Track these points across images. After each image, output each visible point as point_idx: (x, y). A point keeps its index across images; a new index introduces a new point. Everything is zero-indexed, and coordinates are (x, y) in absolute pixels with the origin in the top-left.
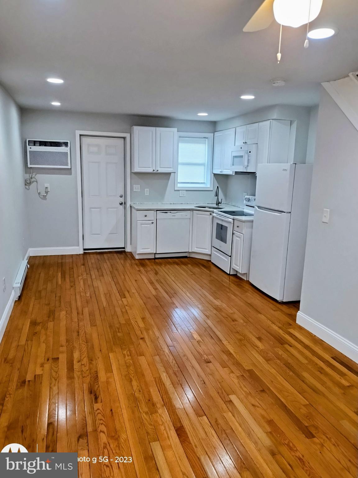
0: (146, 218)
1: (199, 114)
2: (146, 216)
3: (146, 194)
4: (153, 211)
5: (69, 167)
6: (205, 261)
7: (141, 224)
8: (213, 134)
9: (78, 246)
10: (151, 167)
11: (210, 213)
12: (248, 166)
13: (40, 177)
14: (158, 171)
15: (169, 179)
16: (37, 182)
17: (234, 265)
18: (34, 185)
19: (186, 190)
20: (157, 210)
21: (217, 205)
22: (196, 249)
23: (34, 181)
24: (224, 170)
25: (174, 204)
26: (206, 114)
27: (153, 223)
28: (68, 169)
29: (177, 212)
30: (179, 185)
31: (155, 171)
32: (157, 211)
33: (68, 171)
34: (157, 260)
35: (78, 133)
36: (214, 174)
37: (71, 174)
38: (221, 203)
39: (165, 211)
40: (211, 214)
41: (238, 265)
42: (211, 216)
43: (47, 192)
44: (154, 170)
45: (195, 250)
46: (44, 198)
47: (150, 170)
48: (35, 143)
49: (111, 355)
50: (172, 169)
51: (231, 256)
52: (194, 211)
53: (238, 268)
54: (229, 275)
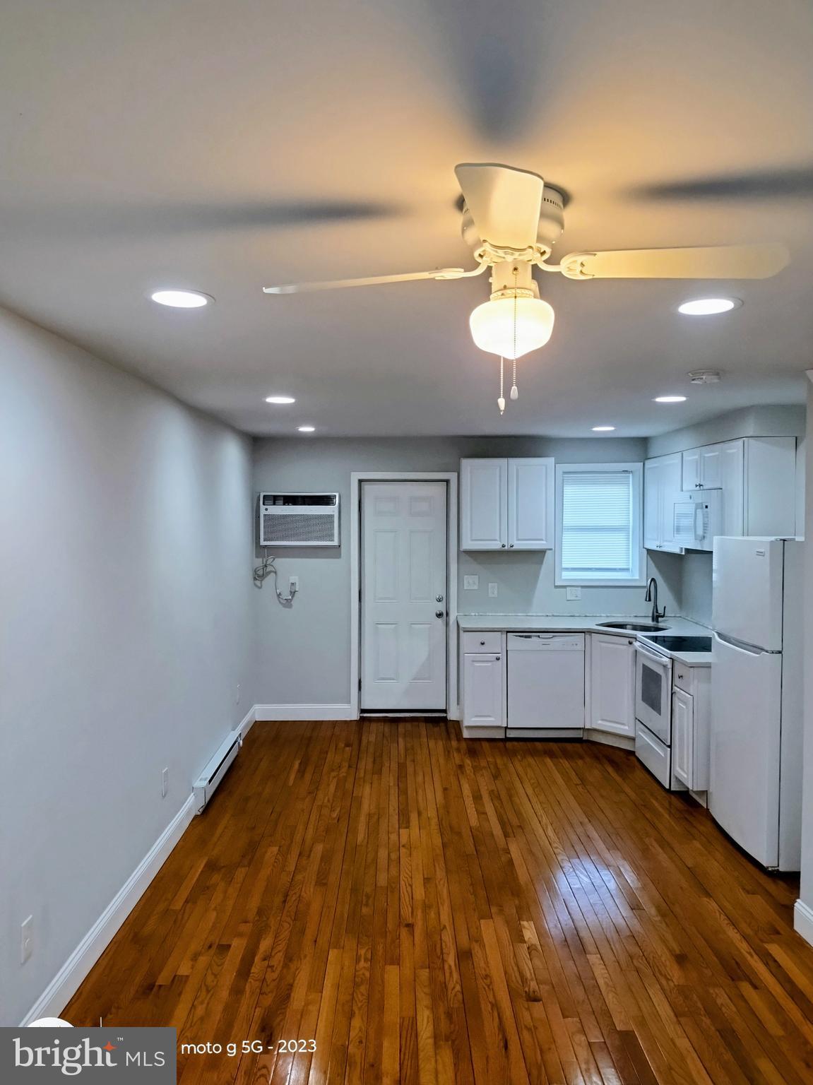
0: (483, 649)
2: (483, 644)
3: (491, 595)
4: (500, 633)
5: (336, 543)
6: (622, 754)
7: (473, 661)
8: (642, 463)
9: (349, 702)
10: (498, 538)
11: (627, 640)
12: (704, 537)
13: (281, 563)
14: (512, 546)
15: (541, 562)
16: (275, 573)
18: (270, 580)
19: (583, 587)
20: (508, 632)
21: (653, 620)
22: (600, 722)
23: (270, 572)
24: (665, 543)
25: (553, 616)
27: (498, 659)
28: (333, 547)
29: (554, 636)
30: (566, 575)
31: (506, 548)
32: (508, 634)
33: (335, 552)
34: (509, 745)
35: (355, 477)
36: (649, 551)
37: (338, 556)
38: (663, 616)
39: (526, 633)
40: (630, 643)
41: (686, 770)
42: (631, 649)
43: (293, 593)
44: (503, 546)
45: (599, 724)
46: (288, 603)
47: (496, 546)
48: (275, 500)
49: (333, 954)
50: (544, 542)
51: (670, 747)
52: (593, 634)
54: (669, 791)
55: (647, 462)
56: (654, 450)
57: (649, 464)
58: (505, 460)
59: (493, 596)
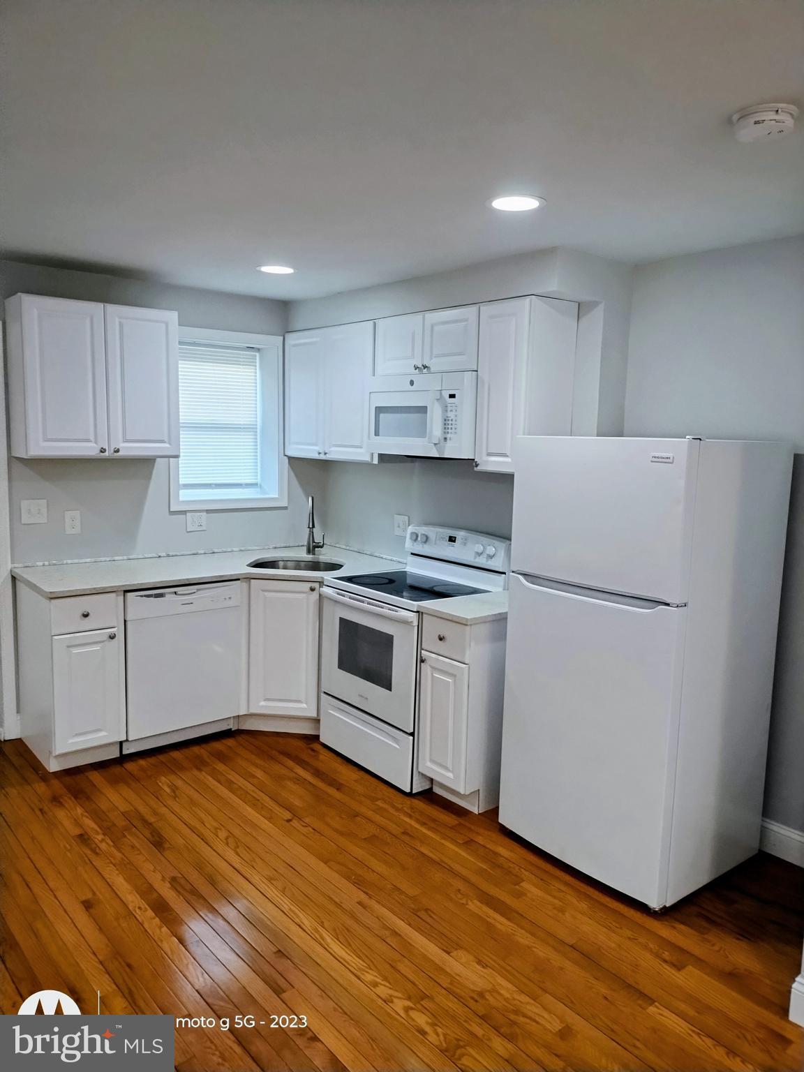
0: (87, 624)
1: (265, 269)
2: (86, 616)
3: (69, 531)
4: (113, 595)
6: (300, 743)
7: (68, 647)
8: (281, 338)
10: (92, 438)
11: (308, 586)
12: (445, 439)
14: (117, 451)
15: (148, 477)
17: (429, 764)
19: (208, 511)
20: (126, 592)
21: (309, 552)
22: (263, 703)
24: (333, 449)
25: (168, 556)
26: (289, 271)
27: (112, 637)
29: (198, 590)
30: (185, 495)
31: (107, 454)
32: (129, 594)
34: (130, 766)
36: (290, 458)
38: (322, 547)
39: (155, 591)
40: (312, 589)
41: (449, 766)
42: (315, 595)
44: (103, 451)
45: (261, 706)
47: (89, 449)
50: (167, 445)
51: (412, 734)
52: (252, 580)
53: (450, 775)
54: (410, 795)
55: (289, 337)
56: (299, 321)
57: (292, 339)
58: (101, 305)
59: (73, 532)
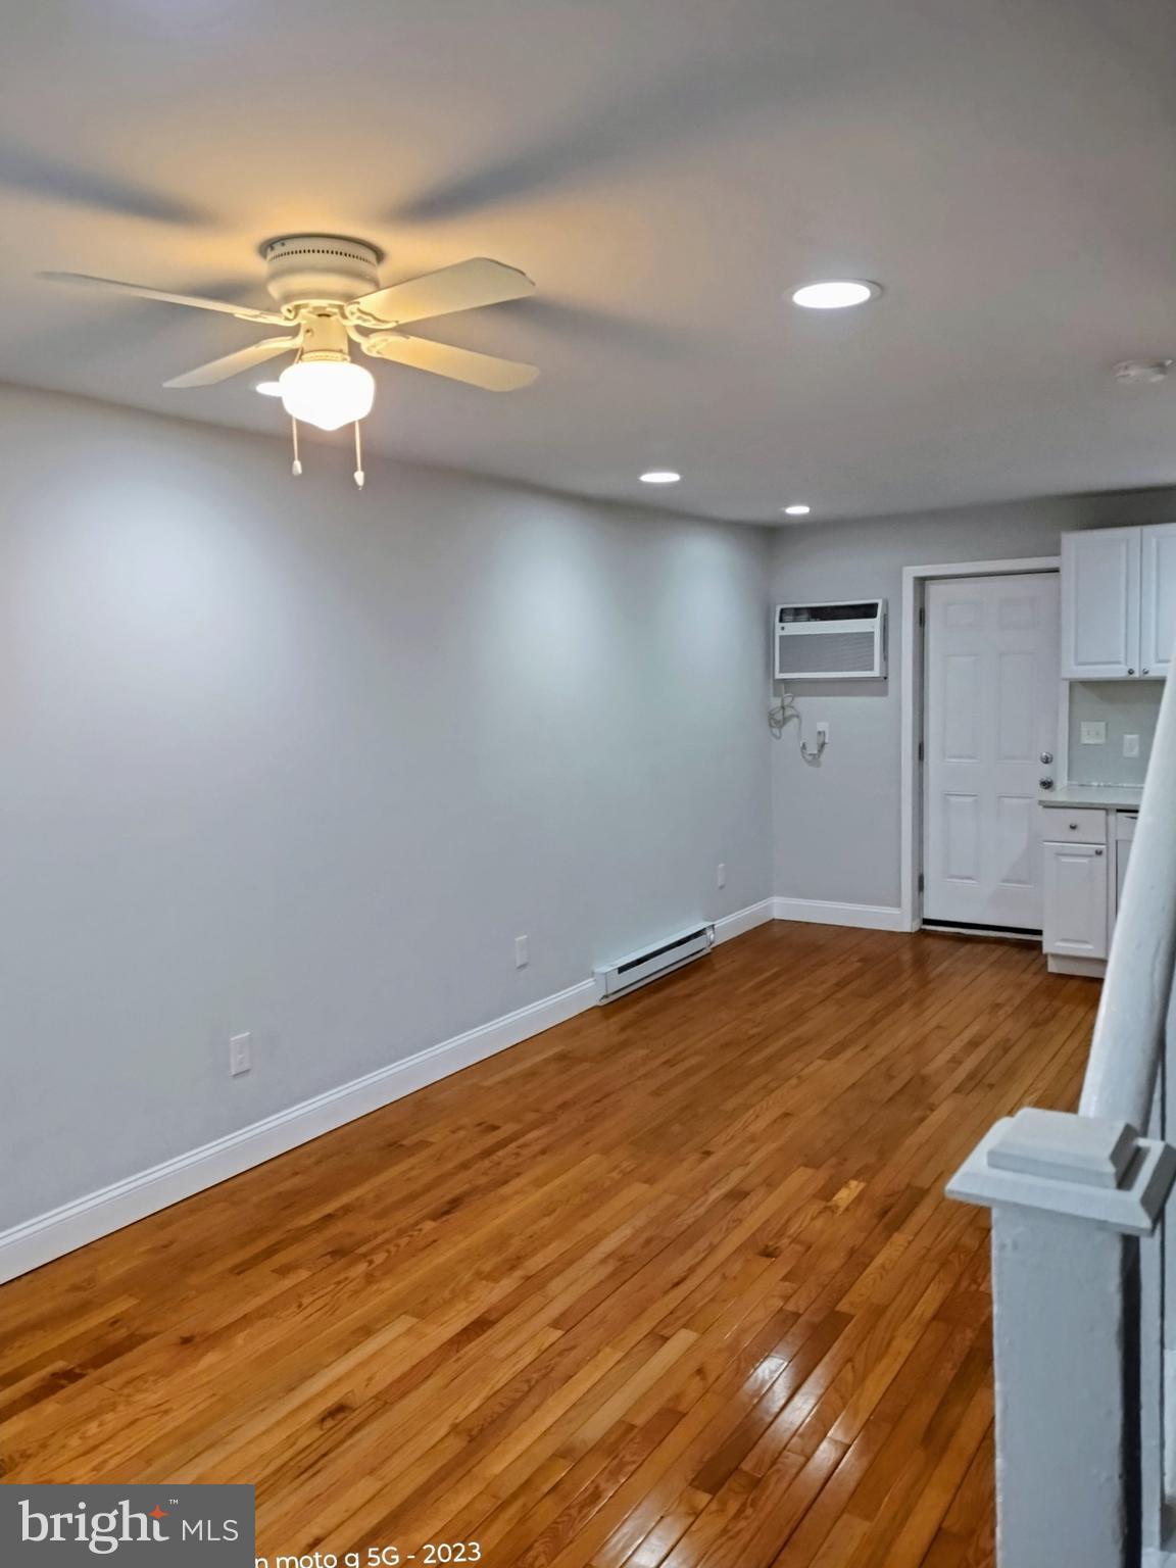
0: (1075, 836)
2: (1073, 828)
3: (1127, 753)
4: (1103, 812)
5: (876, 673)
7: (1058, 854)
9: (899, 905)
10: (1123, 660)
13: (804, 704)
14: (1147, 672)
16: (798, 716)
18: (792, 725)
20: (1117, 811)
23: (792, 716)
27: (1099, 853)
28: (873, 679)
31: (1135, 675)
32: (1119, 813)
33: (880, 686)
35: (911, 572)
37: (884, 693)
43: (822, 746)
44: (1131, 672)
46: (815, 760)
47: (1118, 671)
48: (797, 614)
58: (1137, 529)
59: (1131, 755)
